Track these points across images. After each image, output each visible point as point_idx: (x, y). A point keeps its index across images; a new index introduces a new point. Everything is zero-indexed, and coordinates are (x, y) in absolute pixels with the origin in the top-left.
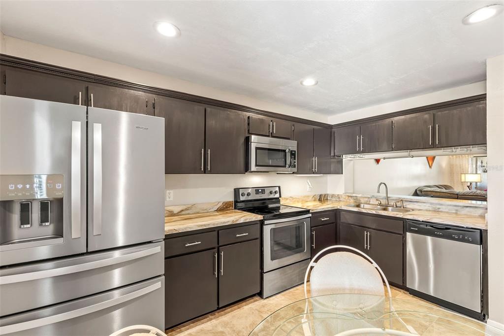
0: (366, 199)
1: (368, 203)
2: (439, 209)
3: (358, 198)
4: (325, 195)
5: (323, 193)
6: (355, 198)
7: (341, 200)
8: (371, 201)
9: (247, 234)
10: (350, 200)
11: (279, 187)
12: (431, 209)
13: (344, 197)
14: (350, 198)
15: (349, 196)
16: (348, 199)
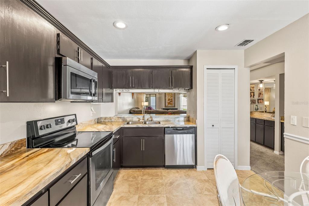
0: (131, 118)
1: (132, 120)
2: (168, 119)
3: (125, 118)
4: (100, 118)
5: (99, 117)
6: (123, 118)
7: (112, 120)
8: (134, 119)
9: (80, 174)
10: (119, 120)
11: (75, 115)
12: (164, 120)
13: (115, 118)
14: (119, 118)
15: (118, 118)
16: (118, 119)
